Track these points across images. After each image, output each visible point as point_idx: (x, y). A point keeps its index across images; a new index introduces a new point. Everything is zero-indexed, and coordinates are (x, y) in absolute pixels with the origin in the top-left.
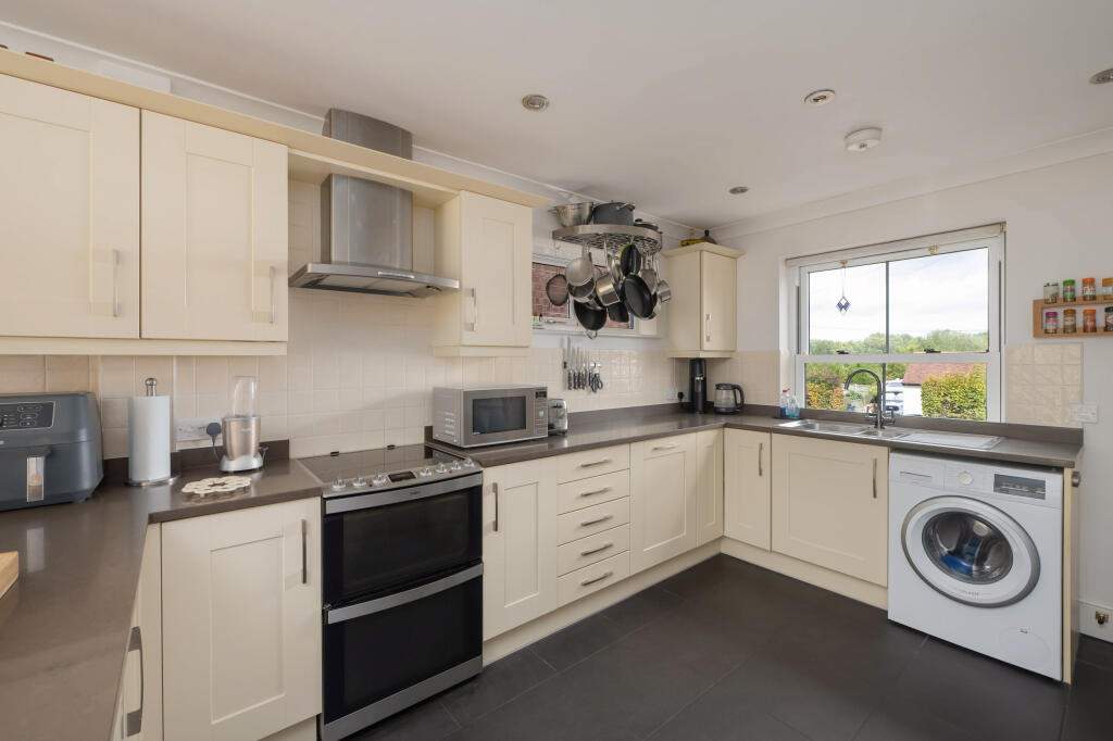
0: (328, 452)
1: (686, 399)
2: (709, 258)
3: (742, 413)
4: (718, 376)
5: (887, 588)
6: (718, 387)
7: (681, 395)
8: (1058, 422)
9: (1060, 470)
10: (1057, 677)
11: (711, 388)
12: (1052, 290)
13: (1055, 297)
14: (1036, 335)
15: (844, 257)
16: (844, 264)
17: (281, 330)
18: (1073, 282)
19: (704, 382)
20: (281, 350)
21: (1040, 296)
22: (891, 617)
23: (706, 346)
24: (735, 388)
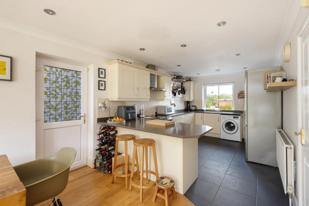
0: (151, 115)
1: (186, 109)
2: (192, 83)
3: (196, 111)
4: (192, 104)
5: (220, 134)
6: (192, 106)
7: (185, 108)
8: (241, 110)
9: (240, 115)
10: (240, 141)
11: (191, 107)
12: (240, 92)
13: (240, 93)
14: (238, 98)
15: (212, 84)
16: (212, 85)
17: (149, 97)
18: (242, 91)
19: (190, 105)
20: (148, 100)
21: (239, 93)
22: (221, 138)
23: (191, 99)
24: (195, 106)
